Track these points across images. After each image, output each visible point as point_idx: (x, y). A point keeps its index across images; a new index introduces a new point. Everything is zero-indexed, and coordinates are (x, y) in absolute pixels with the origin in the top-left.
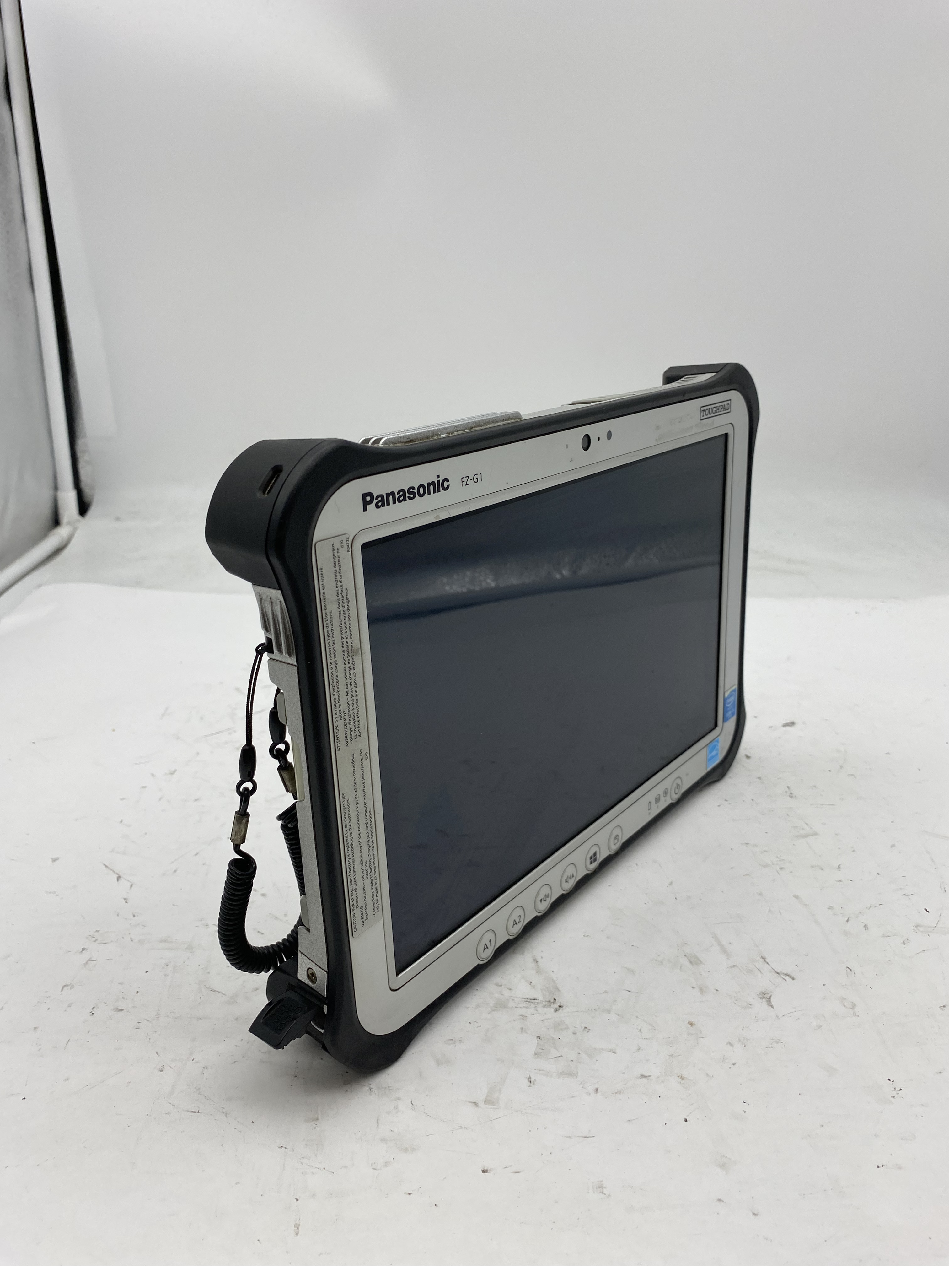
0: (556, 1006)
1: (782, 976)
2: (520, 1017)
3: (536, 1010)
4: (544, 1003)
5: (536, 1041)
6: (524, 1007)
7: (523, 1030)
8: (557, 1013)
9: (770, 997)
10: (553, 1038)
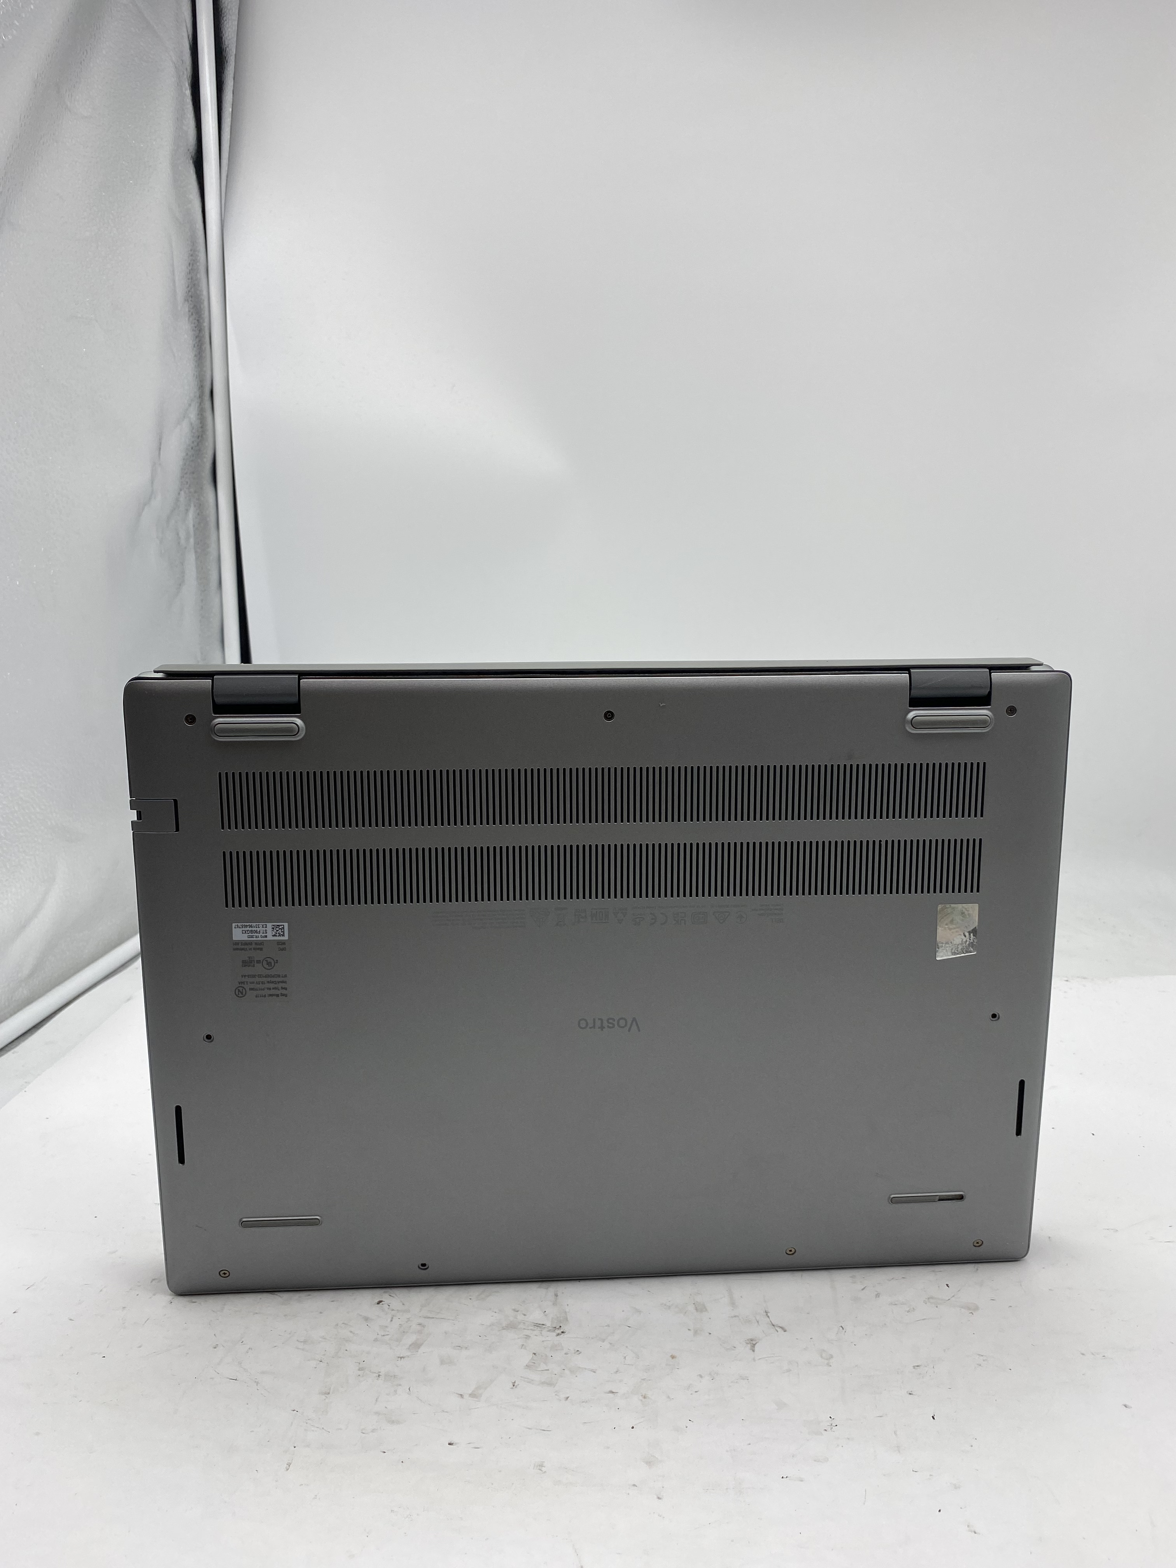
0: (559, 1331)
1: (776, 1328)
2: (525, 1336)
3: (541, 1333)
4: (550, 1328)
5: (531, 1356)
6: (531, 1329)
7: (523, 1347)
8: (558, 1337)
9: (756, 1343)
10: (546, 1356)
